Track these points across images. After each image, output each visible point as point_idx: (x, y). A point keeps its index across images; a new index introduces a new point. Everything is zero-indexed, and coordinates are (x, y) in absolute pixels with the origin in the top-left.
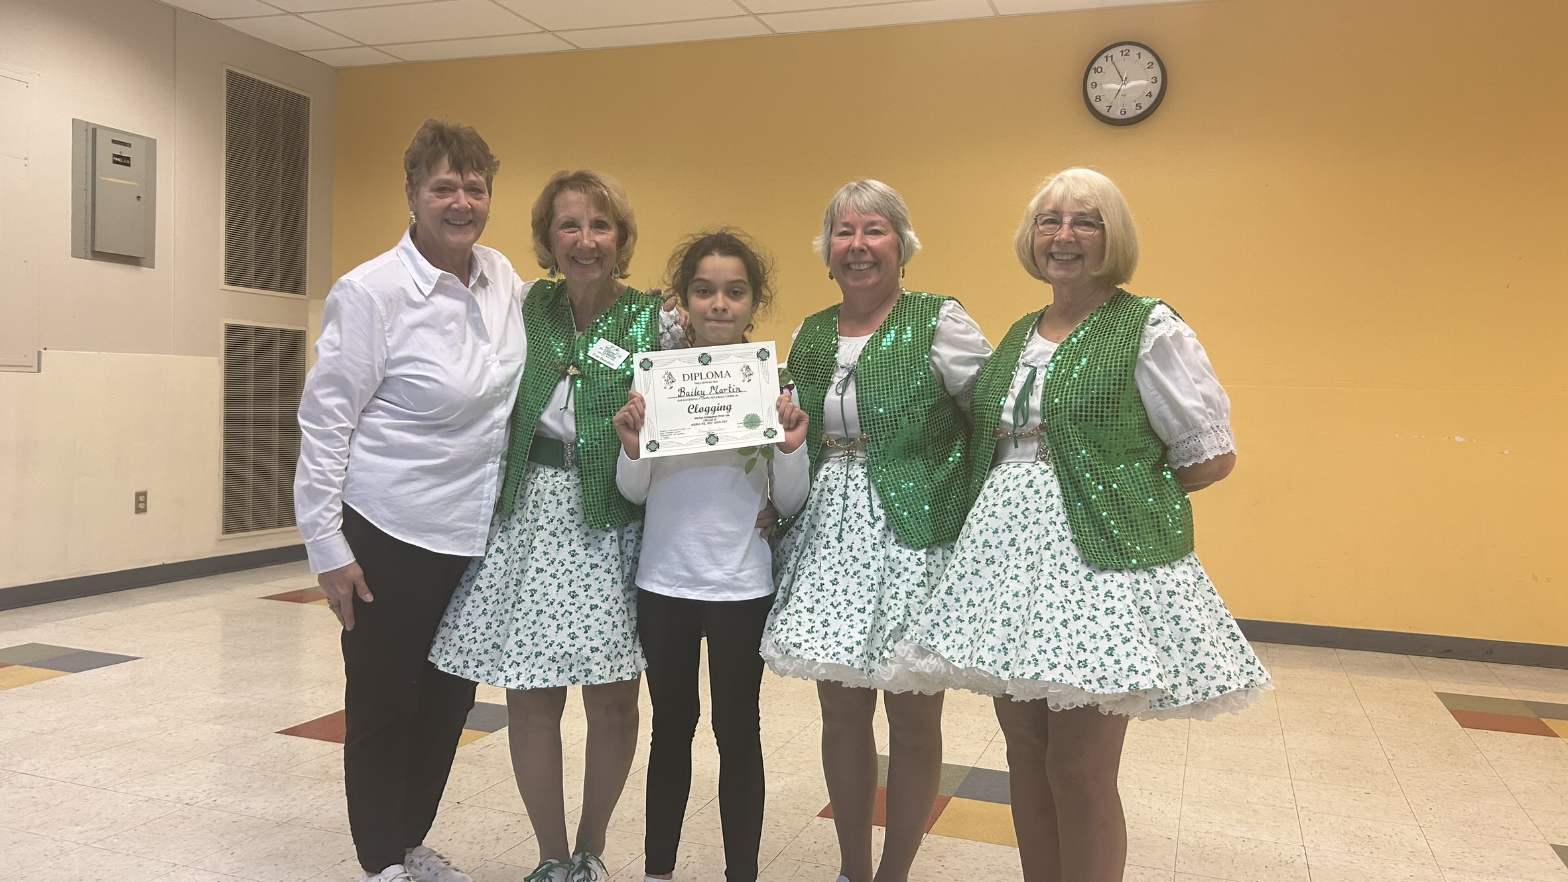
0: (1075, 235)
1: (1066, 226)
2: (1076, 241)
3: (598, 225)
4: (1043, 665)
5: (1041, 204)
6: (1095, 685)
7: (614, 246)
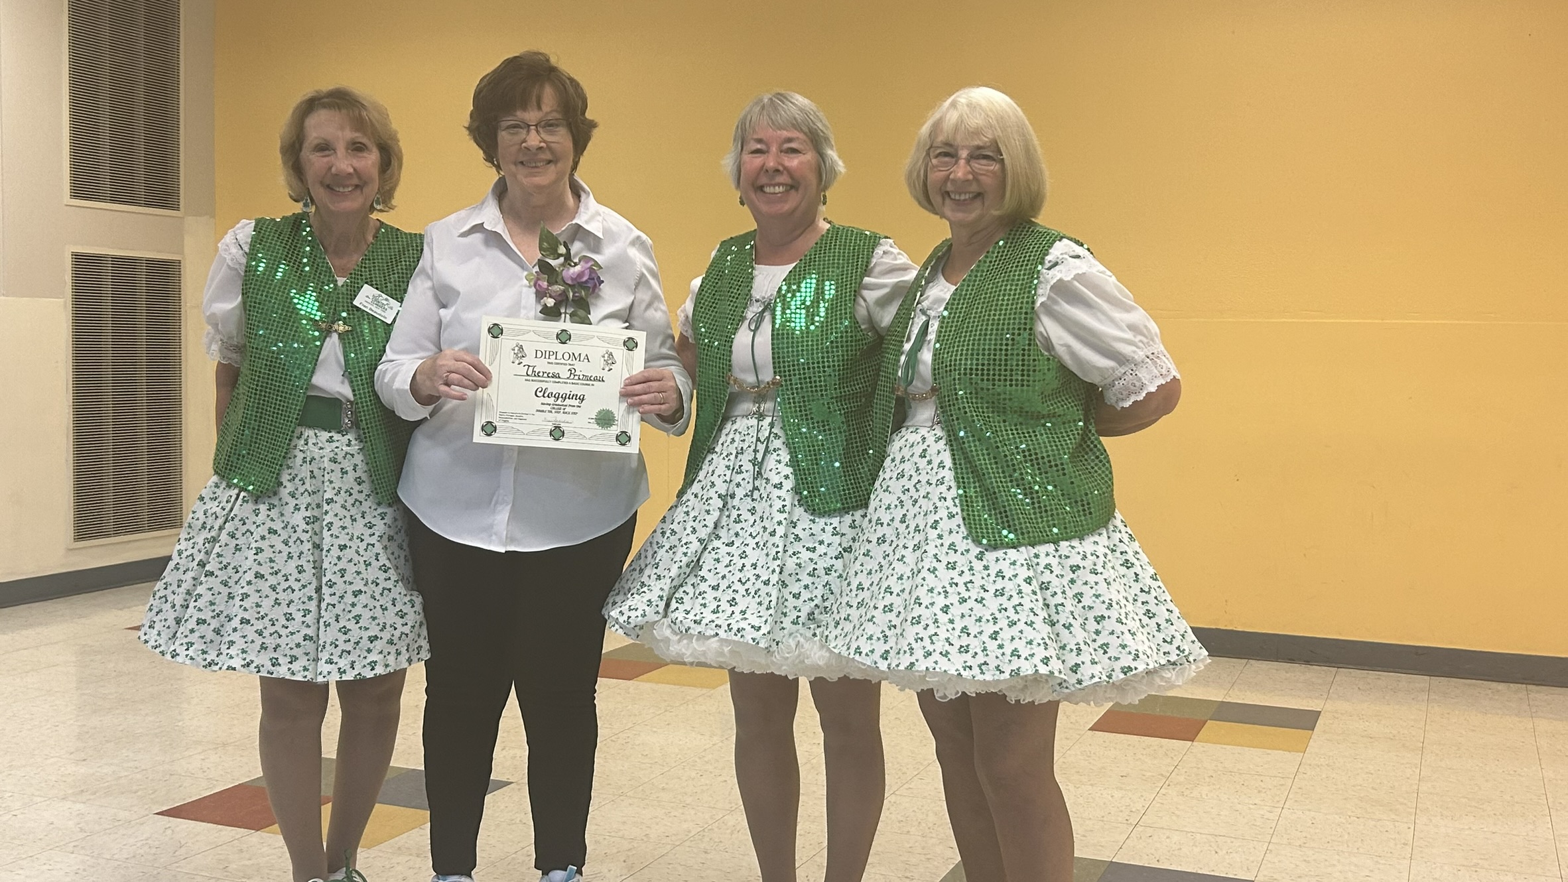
0: (973, 172)
1: (962, 162)
2: (974, 178)
3: (357, 148)
7: (375, 173)
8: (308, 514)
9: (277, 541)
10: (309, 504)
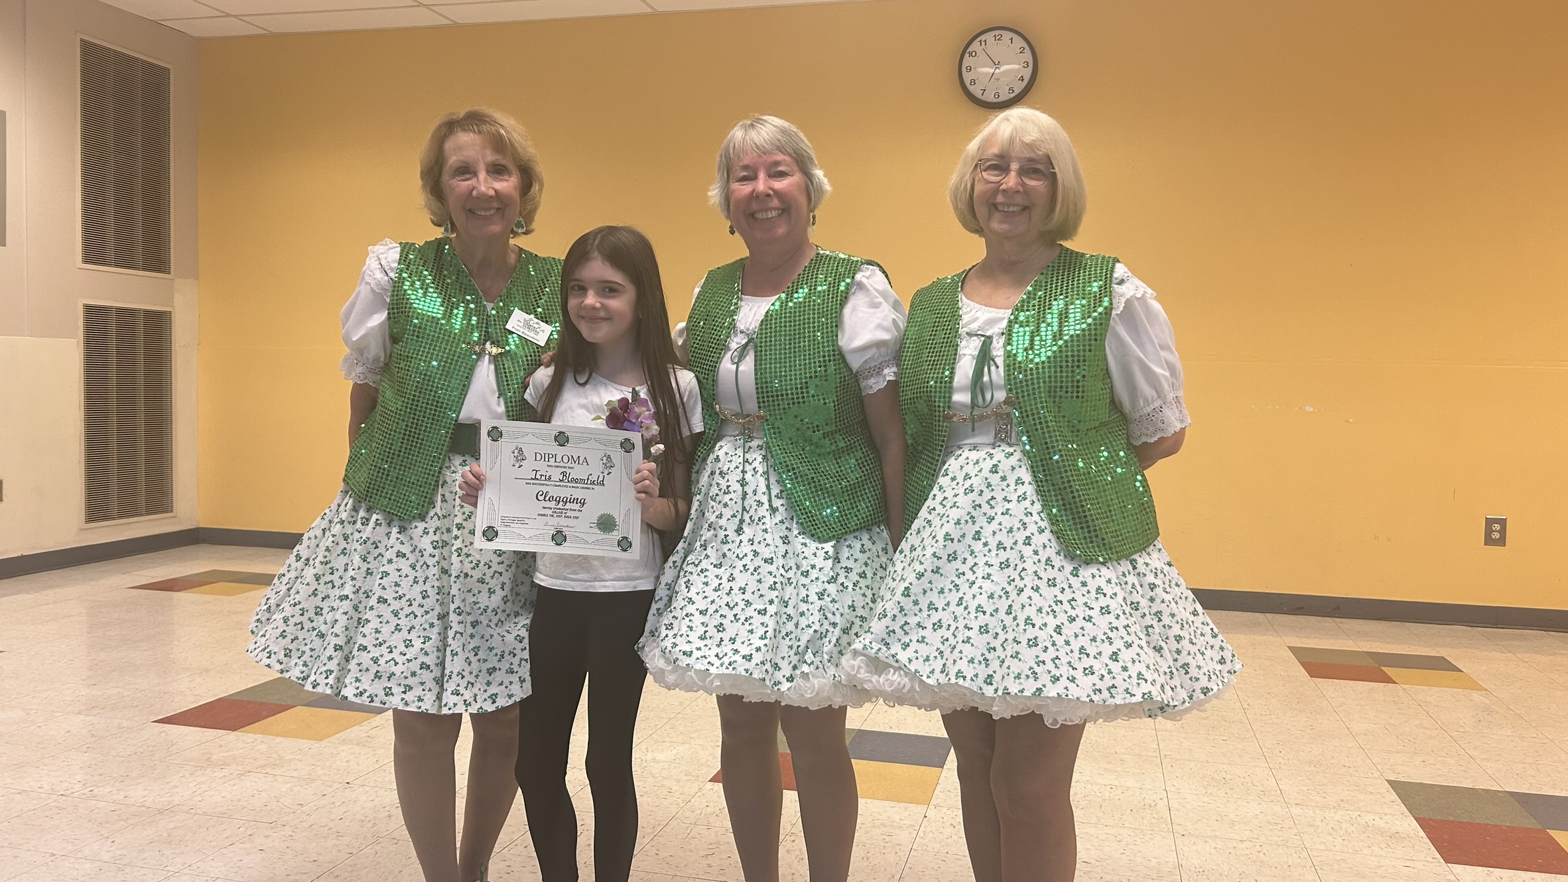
0: (1023, 184)
1: (1012, 174)
2: (1024, 191)
4: (1045, 679)
5: (982, 147)
6: (1106, 694)
8: (436, 538)
10: (437, 529)
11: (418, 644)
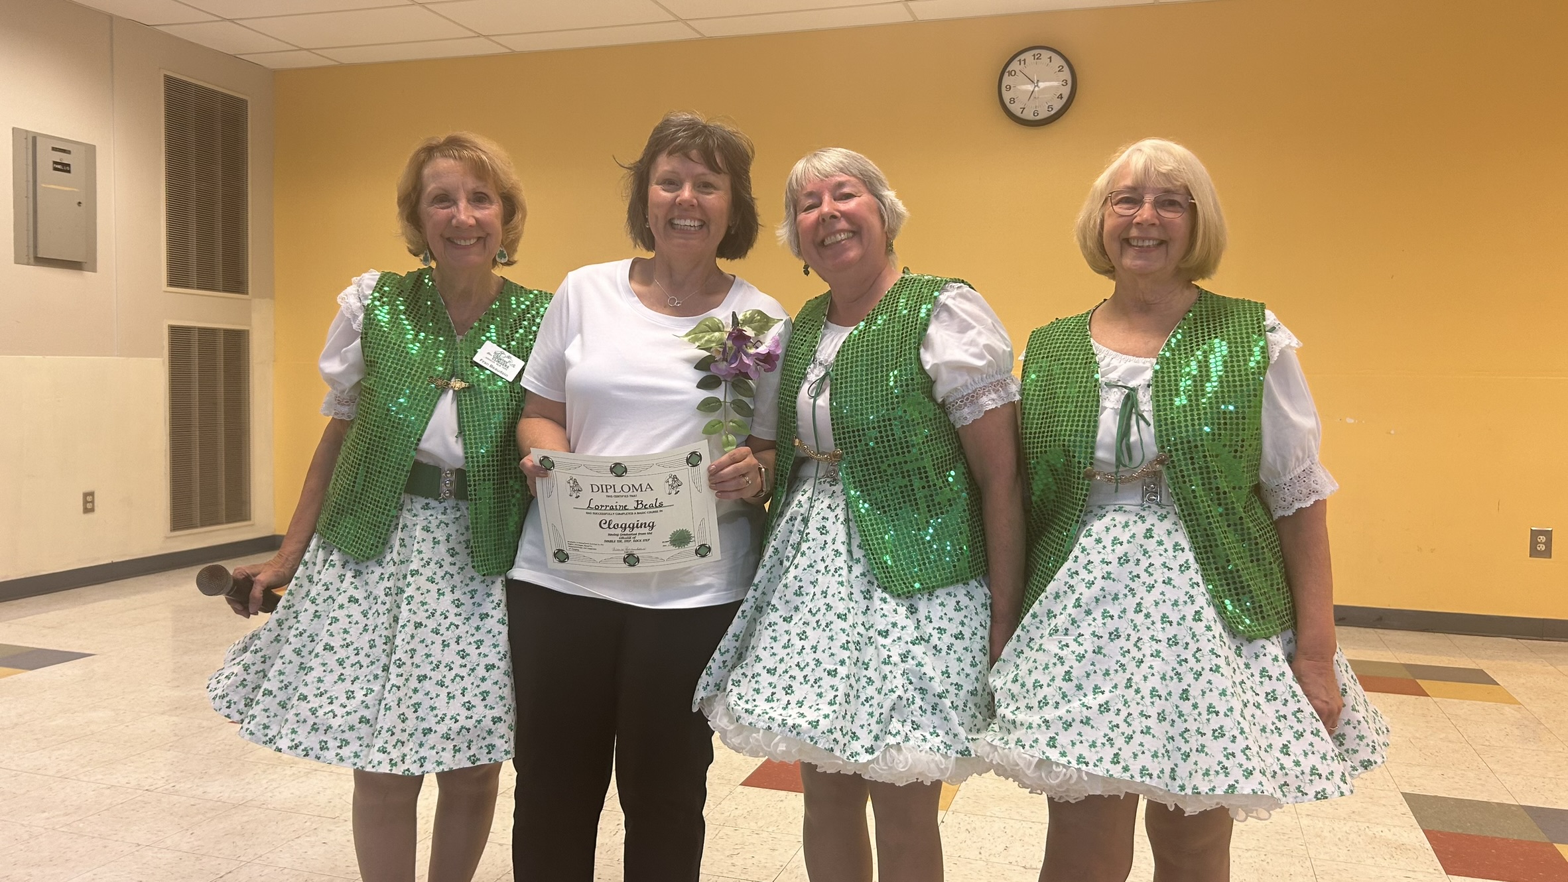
0: (1159, 217)
1: (1147, 206)
2: (1161, 224)
5: (1112, 180)
7: (498, 225)
9: (355, 610)
11: (359, 695)
